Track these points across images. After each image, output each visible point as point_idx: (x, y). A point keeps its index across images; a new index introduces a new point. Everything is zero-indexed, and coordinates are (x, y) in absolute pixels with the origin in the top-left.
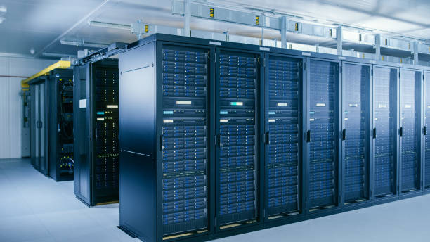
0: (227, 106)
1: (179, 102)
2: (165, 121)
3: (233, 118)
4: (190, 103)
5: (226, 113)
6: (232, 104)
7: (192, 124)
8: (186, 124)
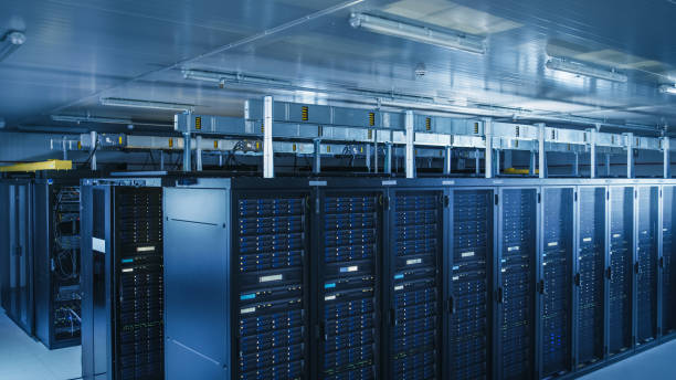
0: (335, 275)
1: (264, 279)
2: (243, 311)
3: (342, 292)
4: (279, 277)
5: (333, 285)
6: (342, 270)
7: (283, 310)
8: (275, 311)
